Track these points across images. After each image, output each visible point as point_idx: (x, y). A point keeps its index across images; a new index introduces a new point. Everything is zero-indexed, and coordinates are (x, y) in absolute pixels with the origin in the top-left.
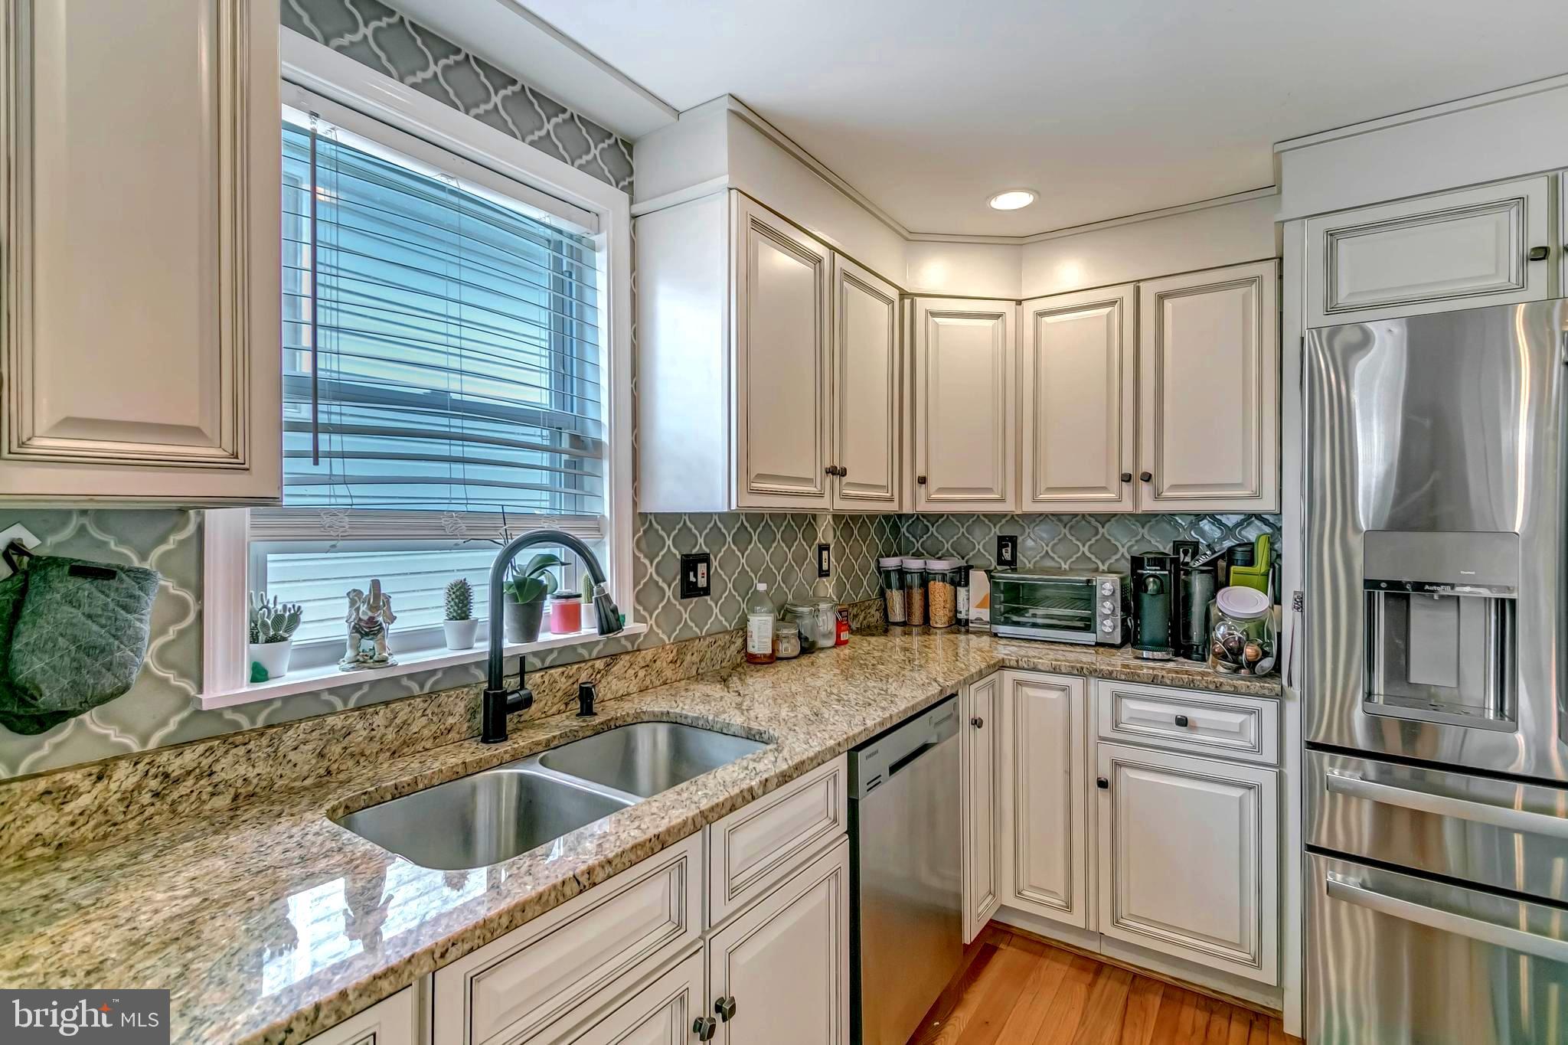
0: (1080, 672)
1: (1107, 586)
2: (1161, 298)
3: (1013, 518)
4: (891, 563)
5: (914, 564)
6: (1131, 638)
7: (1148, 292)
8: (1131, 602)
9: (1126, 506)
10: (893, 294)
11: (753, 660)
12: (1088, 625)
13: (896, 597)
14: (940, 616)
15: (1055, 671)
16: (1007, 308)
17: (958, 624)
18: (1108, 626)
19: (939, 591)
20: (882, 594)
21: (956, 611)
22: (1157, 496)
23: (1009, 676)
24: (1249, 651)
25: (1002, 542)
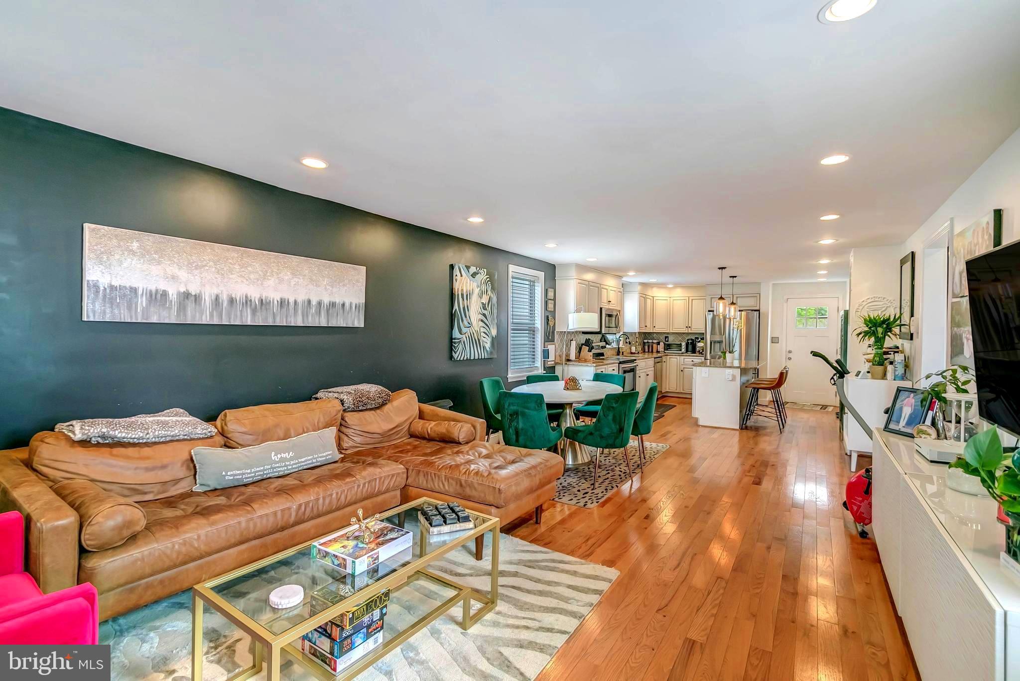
0: (679, 356)
1: (684, 344)
2: (692, 300)
3: (668, 333)
4: (646, 341)
5: (651, 341)
6: (687, 351)
7: (691, 298)
8: (687, 345)
9: (687, 332)
10: (651, 297)
11: (632, 353)
12: (681, 350)
13: (646, 347)
14: (655, 350)
15: (676, 355)
16: (668, 299)
17: (658, 352)
18: (683, 350)
19: (655, 346)
20: (644, 347)
21: (657, 349)
22: (691, 330)
23: (668, 357)
24: (701, 351)
25: (666, 337)
